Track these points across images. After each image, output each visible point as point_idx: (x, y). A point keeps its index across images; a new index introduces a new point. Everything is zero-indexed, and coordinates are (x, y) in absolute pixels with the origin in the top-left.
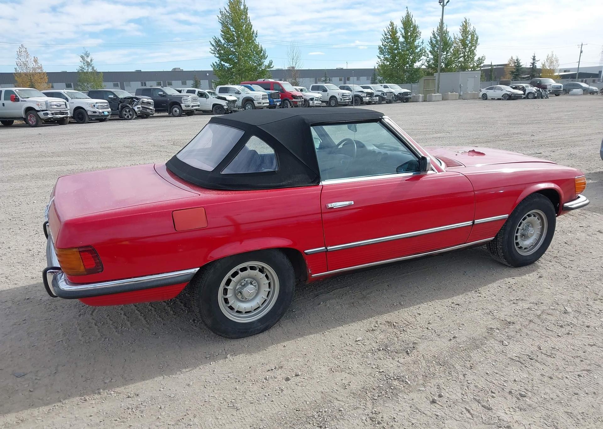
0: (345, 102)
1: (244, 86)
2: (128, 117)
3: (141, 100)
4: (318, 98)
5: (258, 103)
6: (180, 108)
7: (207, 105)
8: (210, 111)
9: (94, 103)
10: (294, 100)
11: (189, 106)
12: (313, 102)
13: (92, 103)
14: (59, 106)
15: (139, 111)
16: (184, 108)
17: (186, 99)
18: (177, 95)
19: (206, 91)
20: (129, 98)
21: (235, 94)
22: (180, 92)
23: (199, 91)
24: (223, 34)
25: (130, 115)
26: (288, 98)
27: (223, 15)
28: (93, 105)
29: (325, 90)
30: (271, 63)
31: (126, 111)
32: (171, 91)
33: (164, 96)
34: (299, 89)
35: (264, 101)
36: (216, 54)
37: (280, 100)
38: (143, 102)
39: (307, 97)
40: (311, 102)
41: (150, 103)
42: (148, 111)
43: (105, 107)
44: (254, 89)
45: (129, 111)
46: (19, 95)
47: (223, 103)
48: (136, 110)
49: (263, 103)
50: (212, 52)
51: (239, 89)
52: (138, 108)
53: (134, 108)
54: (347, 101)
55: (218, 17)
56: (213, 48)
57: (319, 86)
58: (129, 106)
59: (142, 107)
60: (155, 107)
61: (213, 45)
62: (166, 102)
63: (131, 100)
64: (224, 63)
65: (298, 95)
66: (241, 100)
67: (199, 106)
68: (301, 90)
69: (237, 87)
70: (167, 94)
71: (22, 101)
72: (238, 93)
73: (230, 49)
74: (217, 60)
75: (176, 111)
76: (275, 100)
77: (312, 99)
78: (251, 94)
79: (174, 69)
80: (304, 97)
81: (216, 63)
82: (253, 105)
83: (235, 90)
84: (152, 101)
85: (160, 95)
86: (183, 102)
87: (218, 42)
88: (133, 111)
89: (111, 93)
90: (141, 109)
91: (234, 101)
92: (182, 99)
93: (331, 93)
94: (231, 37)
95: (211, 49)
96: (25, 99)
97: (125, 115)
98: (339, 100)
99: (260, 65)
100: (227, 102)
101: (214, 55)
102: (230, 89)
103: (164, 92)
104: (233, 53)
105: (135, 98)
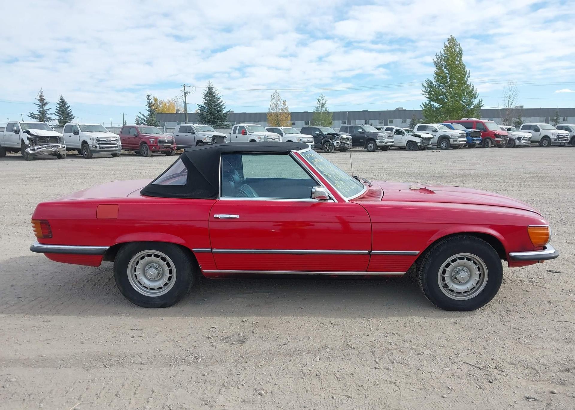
0: (560, 143)
1: (444, 125)
2: (328, 150)
3: (341, 136)
4: (527, 138)
5: (454, 141)
6: (374, 144)
7: (402, 142)
8: (404, 147)
9: (301, 138)
10: (496, 139)
11: (383, 142)
12: (520, 142)
13: (300, 138)
14: (274, 140)
15: (338, 145)
16: (378, 144)
17: (381, 136)
18: (374, 132)
19: (403, 129)
20: (331, 134)
21: (432, 132)
22: (379, 129)
23: (396, 129)
24: (436, 76)
25: (330, 148)
26: (490, 137)
27: (438, 59)
28: (300, 139)
29: (537, 130)
30: (480, 102)
31: (327, 145)
32: (370, 129)
33: (362, 133)
34: (506, 128)
35: (460, 139)
36: (427, 95)
37: (481, 138)
38: (342, 138)
39: (513, 137)
40: (518, 141)
41: (348, 139)
42: (346, 145)
43: (310, 141)
44: (454, 128)
45: (330, 145)
46: (248, 130)
47: (417, 140)
48: (335, 144)
49: (460, 141)
50: (424, 93)
51: (436, 128)
52: (337, 143)
53: (334, 142)
54: (564, 141)
55: (434, 60)
56: (424, 90)
57: (531, 125)
58: (330, 141)
59: (341, 142)
60: (352, 143)
61: (425, 87)
62: (364, 138)
63: (333, 136)
64: (434, 103)
65: (501, 134)
66: (437, 138)
67: (393, 142)
68: (509, 129)
69: (435, 126)
70: (365, 131)
71: (249, 134)
72: (436, 131)
73: (442, 90)
74: (427, 101)
75: (371, 147)
76: (474, 139)
77: (519, 139)
78: (448, 132)
79: (398, 109)
80: (509, 136)
81: (425, 103)
82: (448, 143)
83: (433, 128)
84: (351, 137)
85: (359, 132)
86: (378, 139)
87: (429, 83)
88: (333, 145)
89: (318, 130)
90: (340, 144)
91: (429, 139)
92: (378, 137)
93: (543, 133)
94: (444, 78)
95: (422, 90)
96: (251, 133)
97: (326, 148)
98: (553, 140)
99: (469, 104)
100: (422, 139)
101: (424, 96)
102: (428, 127)
103: (363, 129)
104: (444, 94)
105: (336, 135)
